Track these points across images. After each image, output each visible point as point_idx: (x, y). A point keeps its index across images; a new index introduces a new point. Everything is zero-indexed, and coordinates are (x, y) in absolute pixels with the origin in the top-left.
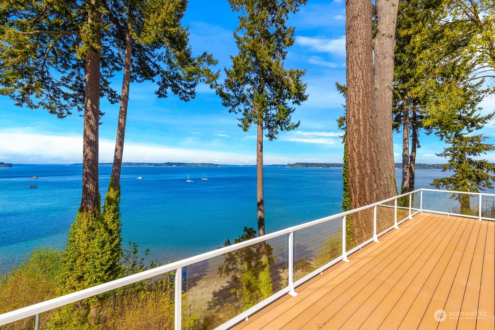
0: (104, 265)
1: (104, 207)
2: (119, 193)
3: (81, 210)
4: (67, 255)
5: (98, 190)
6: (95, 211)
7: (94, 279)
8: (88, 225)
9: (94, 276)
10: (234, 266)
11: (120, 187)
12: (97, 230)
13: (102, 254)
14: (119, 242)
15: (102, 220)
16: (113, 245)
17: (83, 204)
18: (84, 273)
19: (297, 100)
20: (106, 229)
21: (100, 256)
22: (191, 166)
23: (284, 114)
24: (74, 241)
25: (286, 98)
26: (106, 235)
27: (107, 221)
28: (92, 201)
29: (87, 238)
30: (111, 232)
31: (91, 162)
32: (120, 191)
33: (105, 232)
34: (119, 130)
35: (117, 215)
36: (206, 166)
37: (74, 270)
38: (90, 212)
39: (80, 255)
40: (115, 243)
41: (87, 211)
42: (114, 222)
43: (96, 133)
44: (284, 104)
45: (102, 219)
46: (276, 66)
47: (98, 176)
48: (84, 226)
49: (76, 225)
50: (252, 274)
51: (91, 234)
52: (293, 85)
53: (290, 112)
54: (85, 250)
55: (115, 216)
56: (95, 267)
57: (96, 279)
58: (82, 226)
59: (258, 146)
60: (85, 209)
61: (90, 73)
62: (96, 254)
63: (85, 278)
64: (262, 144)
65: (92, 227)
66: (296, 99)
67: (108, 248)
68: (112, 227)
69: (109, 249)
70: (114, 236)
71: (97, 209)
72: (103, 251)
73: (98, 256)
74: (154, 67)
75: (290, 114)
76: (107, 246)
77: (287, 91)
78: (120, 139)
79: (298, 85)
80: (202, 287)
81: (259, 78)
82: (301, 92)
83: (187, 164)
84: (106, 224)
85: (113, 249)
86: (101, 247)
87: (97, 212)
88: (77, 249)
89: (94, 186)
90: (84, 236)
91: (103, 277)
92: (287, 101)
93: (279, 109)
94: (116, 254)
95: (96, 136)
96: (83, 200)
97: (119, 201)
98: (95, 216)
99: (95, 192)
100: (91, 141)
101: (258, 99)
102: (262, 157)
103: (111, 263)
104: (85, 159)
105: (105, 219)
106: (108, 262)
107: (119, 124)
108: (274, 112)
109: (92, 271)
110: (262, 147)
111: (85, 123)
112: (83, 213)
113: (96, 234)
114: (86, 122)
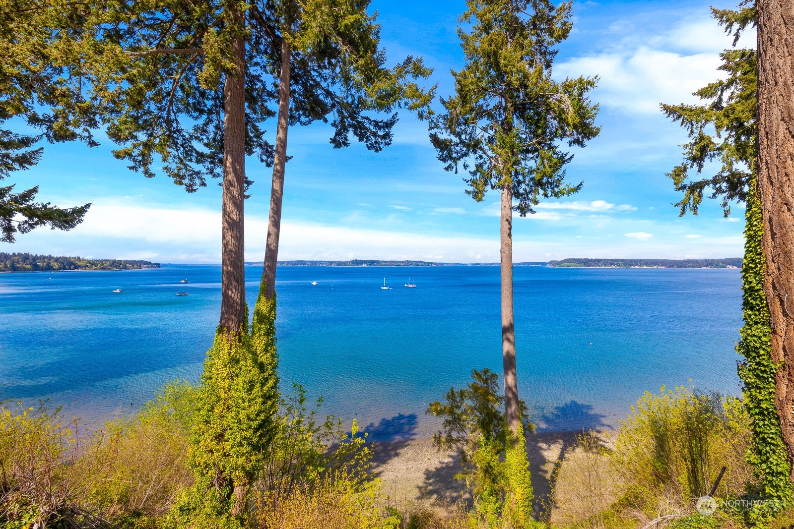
0: (252, 420)
1: (253, 327)
2: (275, 305)
3: (220, 330)
4: (201, 399)
5: (244, 298)
6: (240, 333)
7: (239, 440)
8: (230, 354)
9: (238, 436)
10: (461, 434)
11: (275, 295)
12: (242, 362)
13: (249, 401)
14: (275, 383)
15: (249, 347)
16: (265, 388)
17: (223, 321)
18: (225, 430)
19: (578, 139)
20: (255, 361)
21: (246, 404)
22: (390, 265)
23: (550, 167)
24: (211, 378)
25: (556, 136)
26: (255, 371)
27: (256, 349)
28: (235, 316)
29: (228, 374)
30: (262, 367)
31: (233, 255)
32: (275, 301)
33: (253, 367)
34: (274, 201)
35: (271, 339)
36: (412, 266)
37: (211, 424)
38: (232, 333)
39: (219, 401)
40: (268, 385)
41: (229, 331)
42: (267, 351)
43: (240, 208)
44: (551, 148)
45: (250, 345)
46: (537, 78)
47: (244, 276)
48: (224, 355)
49: (214, 352)
50: (493, 450)
51: (234, 369)
52: (571, 109)
53: (564, 163)
54: (225, 393)
55: (268, 341)
56: (240, 422)
57: (241, 442)
58: (222, 356)
59: (502, 227)
60: (225, 329)
61: (230, 113)
62: (240, 401)
63: (226, 437)
64: (510, 224)
65: (236, 357)
66: (575, 137)
67: (258, 392)
68: (264, 358)
69: (259, 394)
70: (266, 374)
71: (243, 329)
72: (251, 396)
73: (243, 405)
74: (327, 97)
75: (564, 166)
76: (256, 390)
77: (557, 124)
78: (275, 216)
79: (581, 107)
80: (408, 460)
81: (504, 104)
82: (588, 121)
83: (383, 261)
84: (255, 354)
85: (265, 395)
86: (248, 390)
87: (243, 334)
88: (214, 390)
89: (238, 292)
90: (224, 372)
91: (252, 439)
92: (557, 142)
93: (542, 159)
94: (269, 403)
95: (239, 212)
96: (223, 314)
97: (275, 318)
98: (240, 341)
99: (239, 301)
100: (233, 220)
101: (503, 142)
102: (510, 246)
103: (262, 417)
104: (225, 249)
105: (253, 346)
106: (258, 415)
107: (273, 191)
108: (532, 164)
109: (235, 428)
110: (510, 229)
111: (224, 192)
112: (223, 334)
113: (241, 369)
114: (226, 191)
